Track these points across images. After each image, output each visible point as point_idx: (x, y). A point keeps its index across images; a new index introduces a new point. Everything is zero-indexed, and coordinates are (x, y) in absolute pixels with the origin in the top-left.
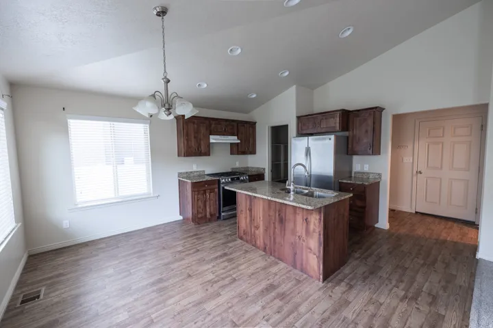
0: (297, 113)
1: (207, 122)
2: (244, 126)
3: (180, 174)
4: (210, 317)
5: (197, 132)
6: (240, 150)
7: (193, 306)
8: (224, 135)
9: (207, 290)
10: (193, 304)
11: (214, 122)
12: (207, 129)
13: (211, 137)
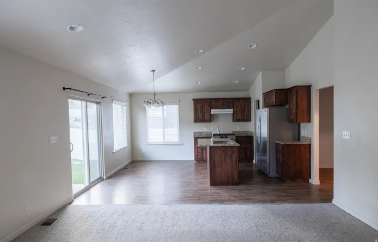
0: (262, 91)
1: (209, 101)
2: (239, 101)
3: (195, 133)
5: (202, 108)
6: (235, 118)
8: (222, 108)
11: (214, 101)
12: (209, 105)
13: (212, 110)
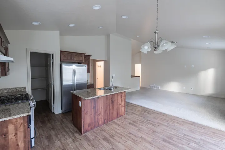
4: (155, 138)
7: (153, 145)
9: (140, 142)
10: (152, 145)
